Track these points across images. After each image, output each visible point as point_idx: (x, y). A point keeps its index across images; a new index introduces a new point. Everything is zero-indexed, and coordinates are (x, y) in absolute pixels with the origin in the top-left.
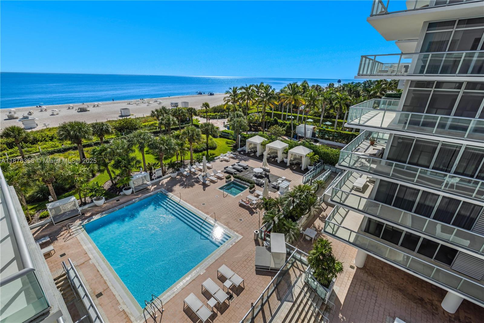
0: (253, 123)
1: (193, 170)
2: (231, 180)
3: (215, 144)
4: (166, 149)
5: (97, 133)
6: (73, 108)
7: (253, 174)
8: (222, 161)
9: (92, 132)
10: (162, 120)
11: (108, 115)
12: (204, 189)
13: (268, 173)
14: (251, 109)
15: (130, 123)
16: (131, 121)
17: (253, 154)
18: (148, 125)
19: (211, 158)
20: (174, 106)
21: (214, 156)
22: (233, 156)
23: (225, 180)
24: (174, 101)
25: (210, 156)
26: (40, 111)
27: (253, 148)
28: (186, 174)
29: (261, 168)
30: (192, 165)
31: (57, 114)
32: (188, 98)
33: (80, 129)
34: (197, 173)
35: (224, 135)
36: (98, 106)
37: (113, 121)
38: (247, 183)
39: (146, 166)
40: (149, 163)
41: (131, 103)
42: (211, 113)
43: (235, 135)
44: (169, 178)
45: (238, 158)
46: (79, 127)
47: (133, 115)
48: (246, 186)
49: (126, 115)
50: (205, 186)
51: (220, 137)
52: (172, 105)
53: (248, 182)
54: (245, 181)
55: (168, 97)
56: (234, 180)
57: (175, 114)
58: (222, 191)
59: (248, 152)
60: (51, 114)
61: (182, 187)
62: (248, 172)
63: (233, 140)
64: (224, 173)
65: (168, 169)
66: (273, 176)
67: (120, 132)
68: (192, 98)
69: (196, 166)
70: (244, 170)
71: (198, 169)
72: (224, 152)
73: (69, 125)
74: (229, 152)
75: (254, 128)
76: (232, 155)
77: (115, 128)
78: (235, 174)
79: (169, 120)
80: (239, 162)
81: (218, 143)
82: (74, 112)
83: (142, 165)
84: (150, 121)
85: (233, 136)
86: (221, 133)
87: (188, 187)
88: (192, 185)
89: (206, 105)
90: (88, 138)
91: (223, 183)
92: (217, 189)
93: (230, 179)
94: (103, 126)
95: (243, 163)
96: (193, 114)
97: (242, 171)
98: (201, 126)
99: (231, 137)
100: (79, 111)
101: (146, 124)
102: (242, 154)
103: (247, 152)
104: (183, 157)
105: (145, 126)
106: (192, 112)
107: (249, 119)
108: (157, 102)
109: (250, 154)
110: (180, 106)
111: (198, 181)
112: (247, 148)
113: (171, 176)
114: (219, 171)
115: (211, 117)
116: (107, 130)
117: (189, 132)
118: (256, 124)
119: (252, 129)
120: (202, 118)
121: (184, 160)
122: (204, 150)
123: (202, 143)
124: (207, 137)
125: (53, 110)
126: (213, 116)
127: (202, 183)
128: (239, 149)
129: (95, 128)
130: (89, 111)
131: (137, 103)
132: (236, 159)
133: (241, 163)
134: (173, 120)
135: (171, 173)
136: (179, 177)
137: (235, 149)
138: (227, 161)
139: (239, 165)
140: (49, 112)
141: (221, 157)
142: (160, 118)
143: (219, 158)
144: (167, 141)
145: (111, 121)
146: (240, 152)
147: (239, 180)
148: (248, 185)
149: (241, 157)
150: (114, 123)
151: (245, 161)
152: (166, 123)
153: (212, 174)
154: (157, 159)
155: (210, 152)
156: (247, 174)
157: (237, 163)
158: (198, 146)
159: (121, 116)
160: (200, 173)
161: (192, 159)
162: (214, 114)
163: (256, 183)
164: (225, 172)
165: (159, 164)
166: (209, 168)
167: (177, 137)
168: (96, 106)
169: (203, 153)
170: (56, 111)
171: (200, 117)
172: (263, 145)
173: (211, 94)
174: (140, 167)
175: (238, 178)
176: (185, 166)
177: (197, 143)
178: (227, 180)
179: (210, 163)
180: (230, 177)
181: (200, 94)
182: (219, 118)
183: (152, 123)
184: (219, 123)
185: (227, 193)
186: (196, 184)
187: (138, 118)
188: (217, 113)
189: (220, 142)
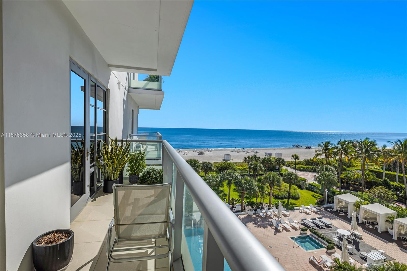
0: (353, 181)
1: (269, 213)
2: (307, 234)
3: (298, 194)
4: (247, 188)
5: (204, 169)
6: (196, 151)
7: (337, 235)
8: (301, 213)
9: (201, 167)
10: (251, 165)
11: (216, 158)
12: (275, 233)
13: (358, 240)
14: (354, 166)
15: (228, 165)
16: (229, 164)
17: (343, 214)
18: (242, 169)
19: (290, 207)
20: (268, 156)
21: (295, 206)
22: (317, 211)
23: (300, 231)
24: (269, 152)
25: (290, 205)
26: (178, 152)
27: (344, 207)
28: (261, 215)
29: (348, 230)
30: (269, 209)
31: (186, 155)
32: (283, 150)
33: (195, 164)
34: (272, 217)
35: (311, 188)
36: (211, 151)
37: (218, 163)
38: (325, 242)
39: (230, 199)
40: (233, 198)
41: (234, 151)
42: (302, 165)
43: (322, 189)
44: (246, 215)
45: (322, 214)
46: (195, 163)
47: (232, 160)
48: (324, 245)
49: (228, 159)
50: (277, 230)
51: (307, 189)
52: (266, 155)
53: (327, 241)
54: (323, 239)
55: (265, 148)
56: (310, 234)
57: (263, 161)
58: (293, 241)
59: (337, 210)
60: (183, 154)
61: (255, 225)
62: (331, 232)
63: (320, 194)
64: (300, 225)
65: (247, 206)
66: (365, 245)
67: (220, 171)
68: (287, 150)
69: (273, 210)
70: (326, 228)
71: (274, 214)
72: (307, 204)
73: (190, 161)
74: (311, 205)
75: (353, 187)
76: (315, 209)
77: (217, 168)
78: (313, 228)
79: (256, 166)
80: (321, 218)
81: (303, 195)
82: (196, 154)
83: (227, 198)
84: (244, 166)
85: (320, 190)
86: (308, 186)
87: (260, 227)
88: (265, 227)
89: (296, 157)
90: (198, 171)
91: (297, 234)
92: (289, 237)
93: (305, 232)
94: (208, 164)
95: (327, 221)
96: (281, 163)
97: (322, 228)
98: (284, 174)
99: (318, 190)
100: (199, 154)
101: (240, 168)
102: (328, 211)
103: (335, 210)
104: (262, 200)
105: (239, 169)
106: (280, 162)
107: (347, 175)
108: (254, 151)
109: (339, 213)
110: (273, 156)
111: (271, 225)
112: (336, 206)
113: (248, 214)
114: (295, 221)
115: (302, 169)
116: (211, 167)
117: (270, 178)
118: (357, 182)
119: (351, 188)
120: (292, 169)
121: (263, 203)
122: (285, 198)
123: (284, 191)
124: (290, 186)
125: (185, 152)
126: (304, 168)
127: (274, 227)
128: (326, 205)
129: (204, 165)
130: (205, 154)
131: (238, 151)
132: (319, 214)
133: (323, 220)
134: (260, 166)
135: (248, 210)
136: (255, 216)
137: (321, 203)
138: (308, 214)
139: (321, 222)
140: (183, 153)
141: (302, 208)
142: (250, 164)
143: (299, 209)
144: (250, 181)
145: (216, 163)
146: (326, 209)
147: (316, 236)
148: (326, 245)
149: (325, 214)
150: (218, 164)
151: (330, 219)
152: (254, 168)
153: (287, 222)
154: (240, 196)
155: (291, 201)
156: (329, 233)
157: (318, 218)
158: (280, 193)
159: (224, 160)
160: (275, 217)
161: (270, 203)
162: (306, 167)
163: (337, 246)
164: (302, 224)
165: (241, 201)
166: (285, 216)
167: (259, 180)
168: (210, 151)
169: (283, 201)
170: (186, 152)
171: (291, 168)
172: (357, 206)
173: (308, 147)
174: (225, 199)
175: (315, 233)
176: (262, 208)
177: (280, 190)
178: (302, 232)
179: (288, 211)
180: (306, 230)
181: (297, 147)
182: (310, 171)
183: (245, 167)
184: (309, 176)
185: (298, 245)
186: (269, 227)
187: (235, 163)
188: (309, 166)
189: (304, 194)
